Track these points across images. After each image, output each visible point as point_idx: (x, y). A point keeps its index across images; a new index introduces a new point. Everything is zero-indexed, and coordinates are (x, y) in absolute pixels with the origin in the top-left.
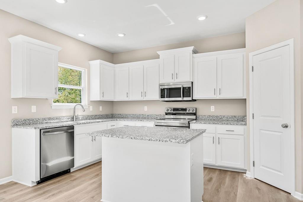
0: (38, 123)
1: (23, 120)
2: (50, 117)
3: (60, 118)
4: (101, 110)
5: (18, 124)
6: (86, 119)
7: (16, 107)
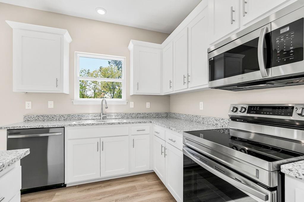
0: (54, 120)
1: (35, 116)
2: (70, 114)
3: (84, 115)
4: (148, 107)
5: (30, 119)
6: (123, 118)
7: (30, 103)
